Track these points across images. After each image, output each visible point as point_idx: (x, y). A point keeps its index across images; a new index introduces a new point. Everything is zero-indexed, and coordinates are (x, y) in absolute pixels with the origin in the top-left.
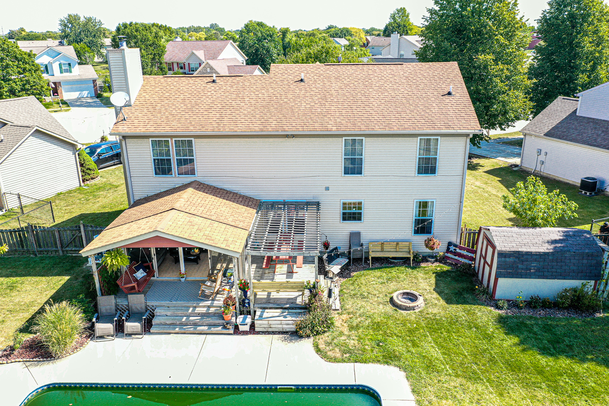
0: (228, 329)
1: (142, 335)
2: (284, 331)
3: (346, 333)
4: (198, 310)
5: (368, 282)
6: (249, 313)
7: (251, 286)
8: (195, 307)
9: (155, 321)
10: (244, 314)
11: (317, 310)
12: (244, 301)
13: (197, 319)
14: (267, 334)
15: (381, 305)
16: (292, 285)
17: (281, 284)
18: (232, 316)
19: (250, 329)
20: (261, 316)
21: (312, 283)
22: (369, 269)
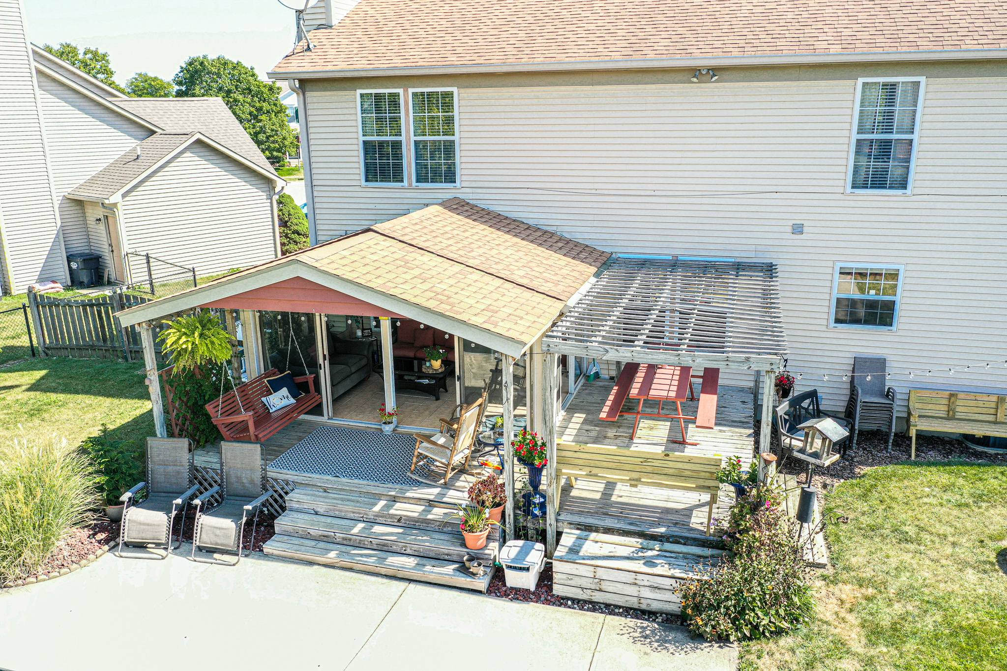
0: (474, 575)
1: (238, 555)
2: (644, 607)
3: (857, 647)
4: (401, 509)
5: (912, 497)
6: (542, 536)
7: (552, 454)
8: (394, 500)
9: (282, 523)
10: (526, 537)
11: (758, 555)
12: (527, 497)
13: (392, 534)
14: (589, 610)
15: (970, 571)
16: (679, 465)
17: (646, 459)
18: (489, 538)
19: (538, 586)
20: (574, 550)
21: (746, 467)
22: (908, 462)
